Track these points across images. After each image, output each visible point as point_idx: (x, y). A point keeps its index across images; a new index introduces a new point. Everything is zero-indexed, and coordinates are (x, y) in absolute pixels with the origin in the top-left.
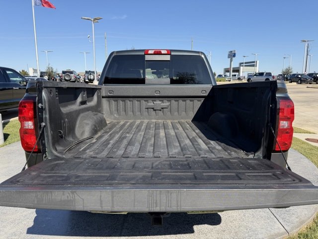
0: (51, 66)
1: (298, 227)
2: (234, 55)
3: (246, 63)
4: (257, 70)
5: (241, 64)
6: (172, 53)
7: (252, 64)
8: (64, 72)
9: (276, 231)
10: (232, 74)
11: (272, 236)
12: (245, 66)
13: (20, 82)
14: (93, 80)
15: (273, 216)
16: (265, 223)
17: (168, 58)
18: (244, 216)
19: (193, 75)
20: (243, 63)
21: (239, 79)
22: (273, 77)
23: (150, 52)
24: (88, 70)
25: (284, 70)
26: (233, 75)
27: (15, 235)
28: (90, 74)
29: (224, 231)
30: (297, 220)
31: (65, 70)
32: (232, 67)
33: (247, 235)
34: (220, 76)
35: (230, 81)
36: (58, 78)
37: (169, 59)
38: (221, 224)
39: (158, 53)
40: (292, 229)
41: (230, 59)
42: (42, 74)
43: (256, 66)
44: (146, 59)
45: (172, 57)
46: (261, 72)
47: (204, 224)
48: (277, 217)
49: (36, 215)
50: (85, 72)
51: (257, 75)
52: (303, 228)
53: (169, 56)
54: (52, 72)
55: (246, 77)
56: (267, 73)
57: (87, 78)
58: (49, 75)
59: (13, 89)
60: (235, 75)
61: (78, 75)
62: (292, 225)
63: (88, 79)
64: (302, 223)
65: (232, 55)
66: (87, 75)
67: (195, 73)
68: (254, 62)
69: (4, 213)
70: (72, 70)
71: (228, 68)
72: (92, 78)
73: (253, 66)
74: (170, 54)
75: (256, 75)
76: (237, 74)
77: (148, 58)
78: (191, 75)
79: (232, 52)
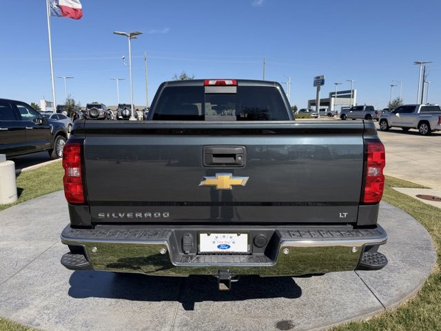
0: (71, 98)
1: (397, 301)
2: (322, 83)
3: (338, 93)
4: (355, 102)
5: (332, 94)
6: (239, 85)
7: (347, 94)
8: (89, 106)
9: (370, 306)
10: (320, 107)
11: (365, 310)
12: (338, 97)
13: (34, 120)
14: (129, 116)
15: (366, 288)
16: (357, 296)
17: (234, 90)
18: (331, 288)
19: (266, 111)
20: (334, 93)
21: (330, 115)
22: (376, 112)
23: (211, 83)
24: (122, 103)
25: (391, 103)
26: (321, 110)
27: (48, 309)
28: (125, 109)
29: (305, 305)
30: (397, 293)
31: (90, 103)
32: (320, 98)
33: (333, 309)
34: (303, 110)
35: (316, 117)
36: (81, 114)
37: (235, 92)
38: (302, 297)
39: (221, 84)
40: (390, 303)
41: (316, 88)
42: (60, 109)
43: (353, 97)
44: (206, 92)
45: (239, 88)
46: (359, 105)
47: (281, 297)
48: (372, 289)
49: (70, 286)
50: (118, 105)
51: (355, 110)
52: (404, 303)
53: (235, 88)
54: (73, 105)
55: (339, 112)
56: (367, 107)
57: (120, 114)
58: (69, 110)
59: (25, 129)
60: (324, 110)
61: (109, 110)
62: (391, 298)
63: (122, 115)
64: (403, 296)
65: (319, 82)
66: (120, 110)
67: (268, 108)
68: (350, 92)
69: (30, 285)
70: (99, 103)
71: (314, 100)
72: (128, 113)
73: (349, 96)
74: (237, 86)
75: (352, 109)
76: (326, 107)
77: (208, 90)
78: (263, 111)
79: (318, 77)
